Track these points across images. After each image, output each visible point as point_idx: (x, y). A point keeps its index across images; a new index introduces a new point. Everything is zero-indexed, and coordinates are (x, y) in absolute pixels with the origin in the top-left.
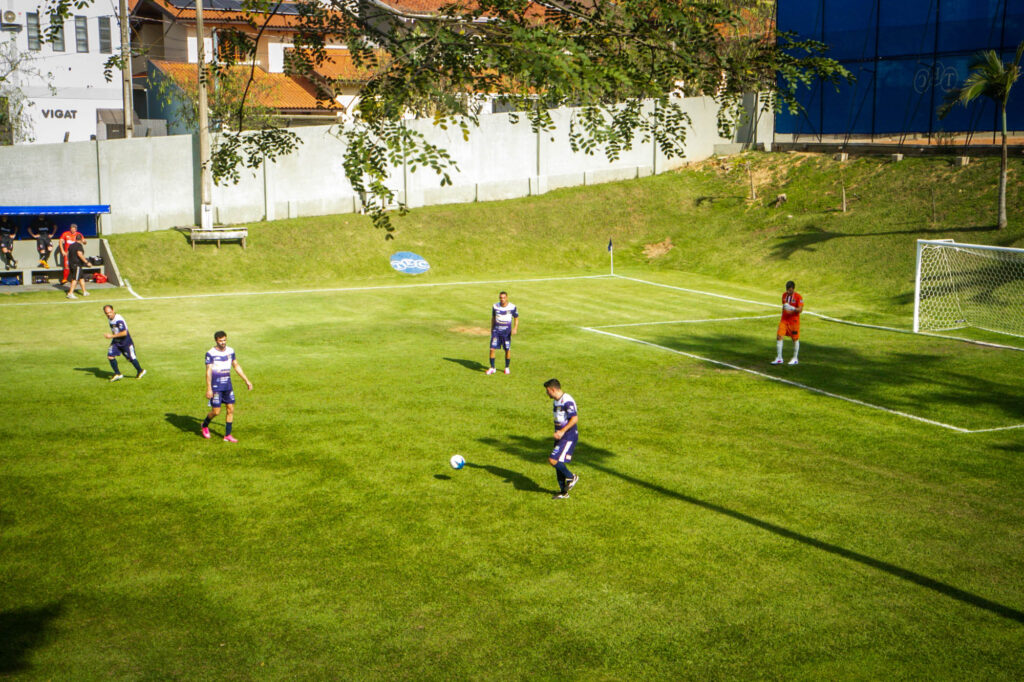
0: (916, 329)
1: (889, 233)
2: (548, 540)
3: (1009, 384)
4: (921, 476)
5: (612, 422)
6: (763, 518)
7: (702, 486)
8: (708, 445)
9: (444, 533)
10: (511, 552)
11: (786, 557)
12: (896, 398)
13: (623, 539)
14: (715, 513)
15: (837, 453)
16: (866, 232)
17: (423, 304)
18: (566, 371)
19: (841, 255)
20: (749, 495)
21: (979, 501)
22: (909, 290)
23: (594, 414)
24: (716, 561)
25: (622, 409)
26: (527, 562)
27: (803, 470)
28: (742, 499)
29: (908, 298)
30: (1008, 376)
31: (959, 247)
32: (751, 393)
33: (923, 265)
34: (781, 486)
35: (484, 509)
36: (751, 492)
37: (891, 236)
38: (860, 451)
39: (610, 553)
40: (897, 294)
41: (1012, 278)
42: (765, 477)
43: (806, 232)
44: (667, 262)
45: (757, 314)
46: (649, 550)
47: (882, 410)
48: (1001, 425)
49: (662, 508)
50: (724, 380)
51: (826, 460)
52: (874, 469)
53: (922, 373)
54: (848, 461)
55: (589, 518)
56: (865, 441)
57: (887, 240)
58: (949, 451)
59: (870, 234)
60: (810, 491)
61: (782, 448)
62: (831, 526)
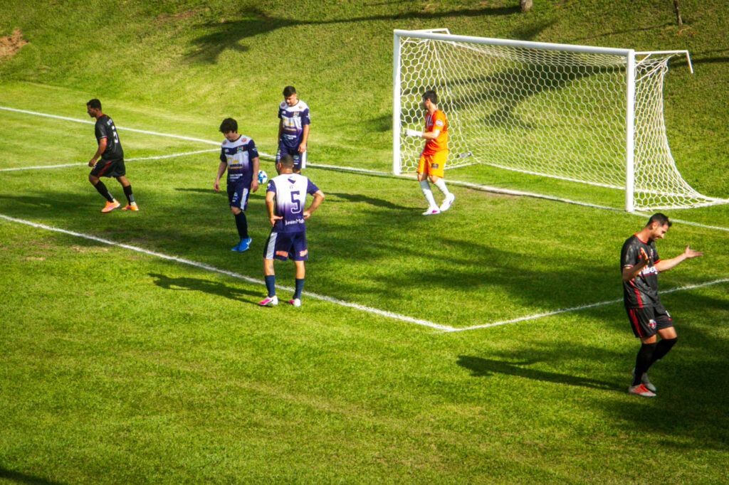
0: (397, 171)
1: (363, 19)
3: (522, 251)
4: (372, 406)
7: (18, 446)
8: (40, 375)
12: (353, 282)
15: (248, 376)
16: (329, 17)
19: (291, 54)
20: (94, 455)
21: (451, 441)
22: (383, 111)
27: (191, 406)
28: (81, 462)
29: (384, 124)
30: (522, 238)
31: (457, 41)
32: (126, 283)
33: (403, 70)
34: (149, 436)
36: (98, 450)
37: (366, 22)
38: (286, 371)
40: (375, 115)
41: (524, 93)
42: (126, 423)
43: (239, 18)
44: (14, 69)
45: (154, 152)
47: (329, 301)
48: (503, 317)
50: (83, 265)
51: (229, 388)
52: (304, 399)
53: (397, 240)
54: (263, 388)
56: (296, 354)
57: (359, 29)
58: (420, 362)
59: (336, 21)
60: (196, 441)
61: (162, 372)
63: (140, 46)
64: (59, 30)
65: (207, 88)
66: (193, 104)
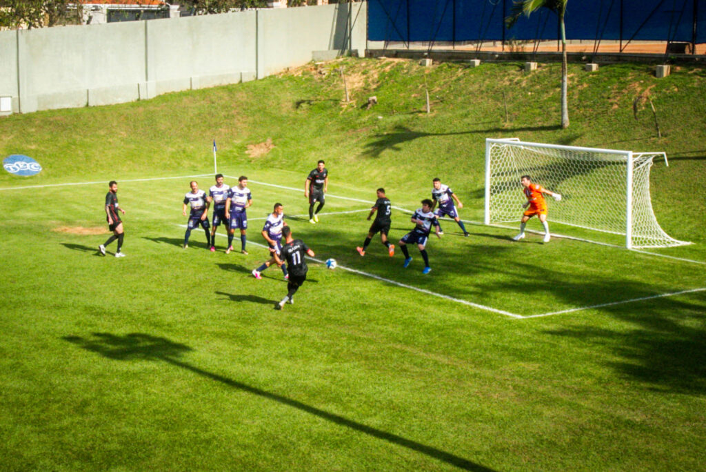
0: (487, 222)
1: (467, 132)
2: (112, 435)
3: (563, 271)
4: (473, 362)
5: (193, 318)
6: (322, 407)
7: (269, 377)
8: (281, 337)
9: (11, 432)
10: (75, 449)
11: (337, 445)
12: (461, 287)
13: (185, 432)
14: (277, 403)
15: (400, 342)
16: (448, 131)
17: (30, 205)
18: (156, 268)
19: (425, 153)
20: (312, 384)
21: (522, 384)
22: (479, 186)
23: (178, 310)
24: (271, 451)
25: (205, 304)
26: (88, 458)
27: (367, 358)
28: (304, 388)
29: (480, 194)
30: (564, 263)
31: (524, 146)
32: (329, 285)
33: (492, 162)
34: (342, 375)
35: (56, 406)
36: (314, 382)
37: (469, 135)
38: (422, 339)
39: (170, 447)
40: (474, 189)
41: (564, 176)
42: (330, 367)
43: (395, 132)
44: (267, 161)
45: (345, 209)
46: (208, 442)
47: (447, 298)
48: (552, 310)
49: (227, 400)
51: (389, 348)
52: (432, 356)
53: (488, 263)
54: (409, 349)
55: (156, 412)
56: (428, 329)
57: (465, 138)
58: (502, 337)
59: (451, 134)
60: (370, 379)
61: (350, 338)
62: (384, 413)
63: (338, 148)
64: (293, 139)
65: (376, 172)
66: (368, 182)
